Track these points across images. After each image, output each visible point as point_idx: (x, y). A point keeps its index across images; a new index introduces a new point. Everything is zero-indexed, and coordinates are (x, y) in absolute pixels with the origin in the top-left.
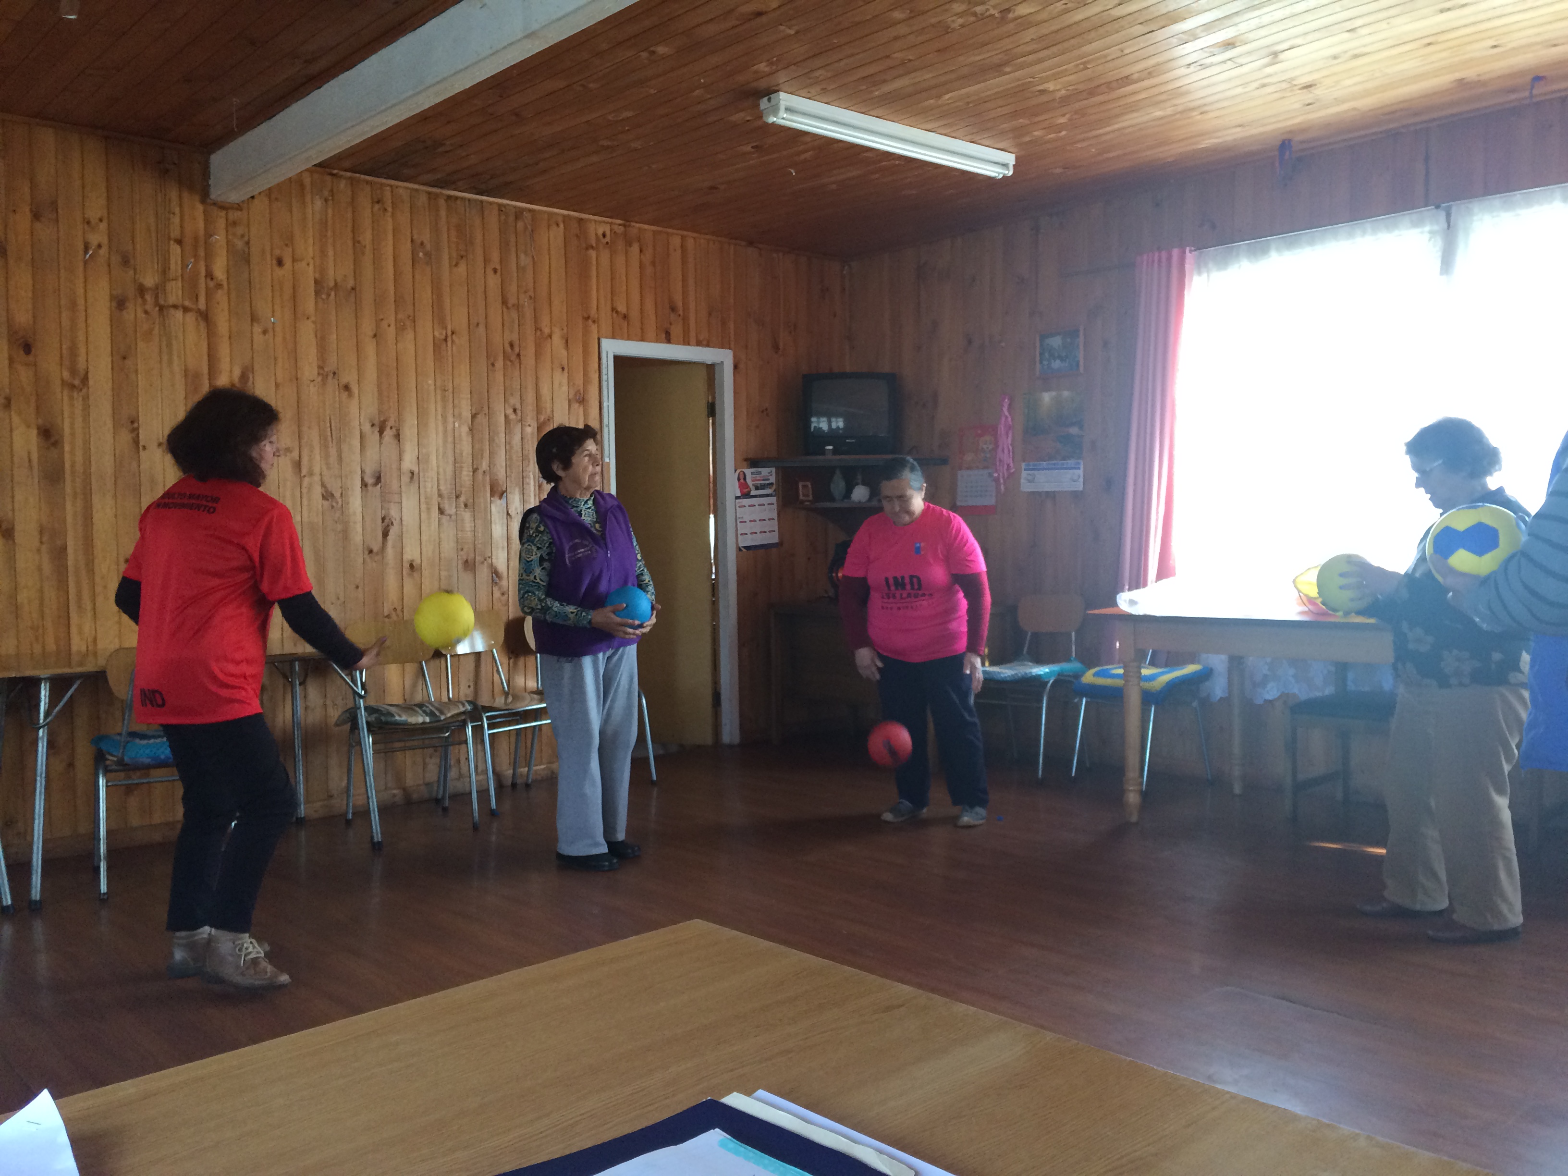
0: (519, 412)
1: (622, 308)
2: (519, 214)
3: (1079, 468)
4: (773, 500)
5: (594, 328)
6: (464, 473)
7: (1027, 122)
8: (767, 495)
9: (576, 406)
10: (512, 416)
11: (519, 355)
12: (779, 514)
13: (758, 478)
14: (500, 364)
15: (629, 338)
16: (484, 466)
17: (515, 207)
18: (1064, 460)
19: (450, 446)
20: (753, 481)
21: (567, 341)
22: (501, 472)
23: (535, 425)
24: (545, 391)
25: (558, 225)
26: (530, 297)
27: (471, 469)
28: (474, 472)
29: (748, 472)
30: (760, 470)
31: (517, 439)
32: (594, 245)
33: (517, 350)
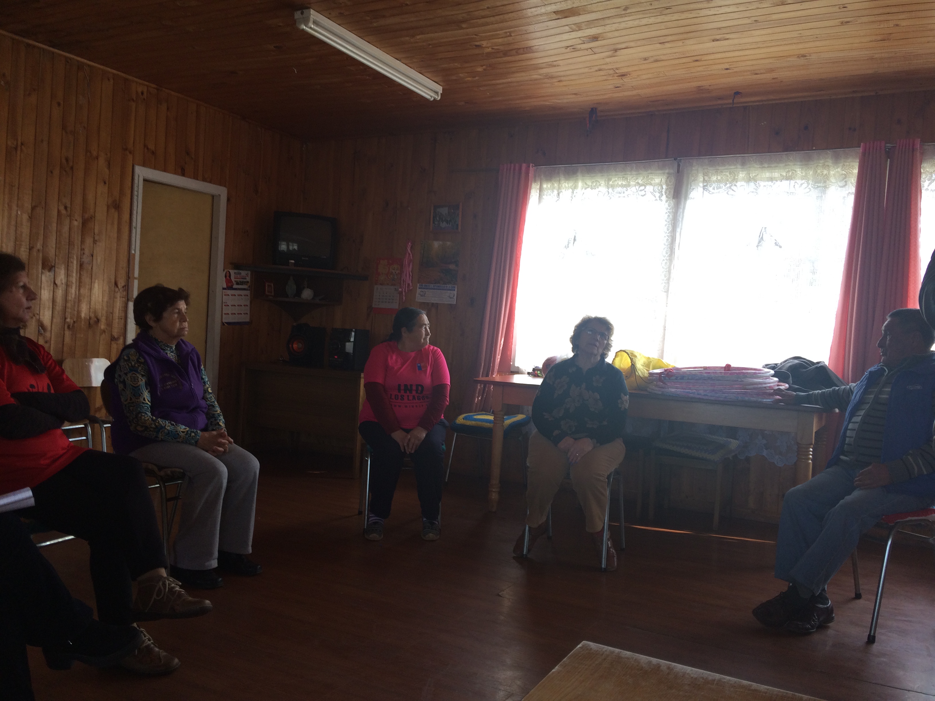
0: (69, 209)
1: (152, 147)
2: (80, 67)
3: (454, 290)
4: (248, 293)
5: (130, 157)
6: (22, 249)
7: (459, 66)
8: (244, 289)
9: (112, 210)
10: (63, 212)
11: (72, 168)
12: (251, 302)
13: (239, 277)
14: (57, 172)
15: (155, 168)
16: (39, 246)
17: (78, 61)
18: (446, 284)
19: (13, 228)
20: (235, 278)
21: (109, 164)
22: (51, 252)
23: (80, 220)
24: (90, 197)
25: (109, 80)
26: (84, 127)
27: (28, 247)
28: (30, 249)
29: (232, 272)
30: (241, 271)
31: (66, 229)
32: (135, 99)
33: (71, 164)
